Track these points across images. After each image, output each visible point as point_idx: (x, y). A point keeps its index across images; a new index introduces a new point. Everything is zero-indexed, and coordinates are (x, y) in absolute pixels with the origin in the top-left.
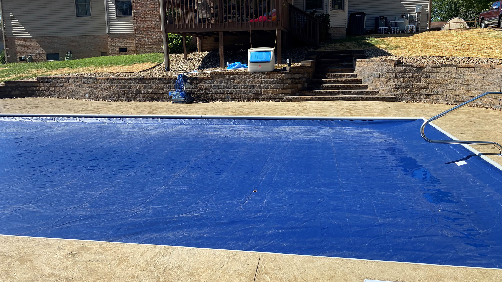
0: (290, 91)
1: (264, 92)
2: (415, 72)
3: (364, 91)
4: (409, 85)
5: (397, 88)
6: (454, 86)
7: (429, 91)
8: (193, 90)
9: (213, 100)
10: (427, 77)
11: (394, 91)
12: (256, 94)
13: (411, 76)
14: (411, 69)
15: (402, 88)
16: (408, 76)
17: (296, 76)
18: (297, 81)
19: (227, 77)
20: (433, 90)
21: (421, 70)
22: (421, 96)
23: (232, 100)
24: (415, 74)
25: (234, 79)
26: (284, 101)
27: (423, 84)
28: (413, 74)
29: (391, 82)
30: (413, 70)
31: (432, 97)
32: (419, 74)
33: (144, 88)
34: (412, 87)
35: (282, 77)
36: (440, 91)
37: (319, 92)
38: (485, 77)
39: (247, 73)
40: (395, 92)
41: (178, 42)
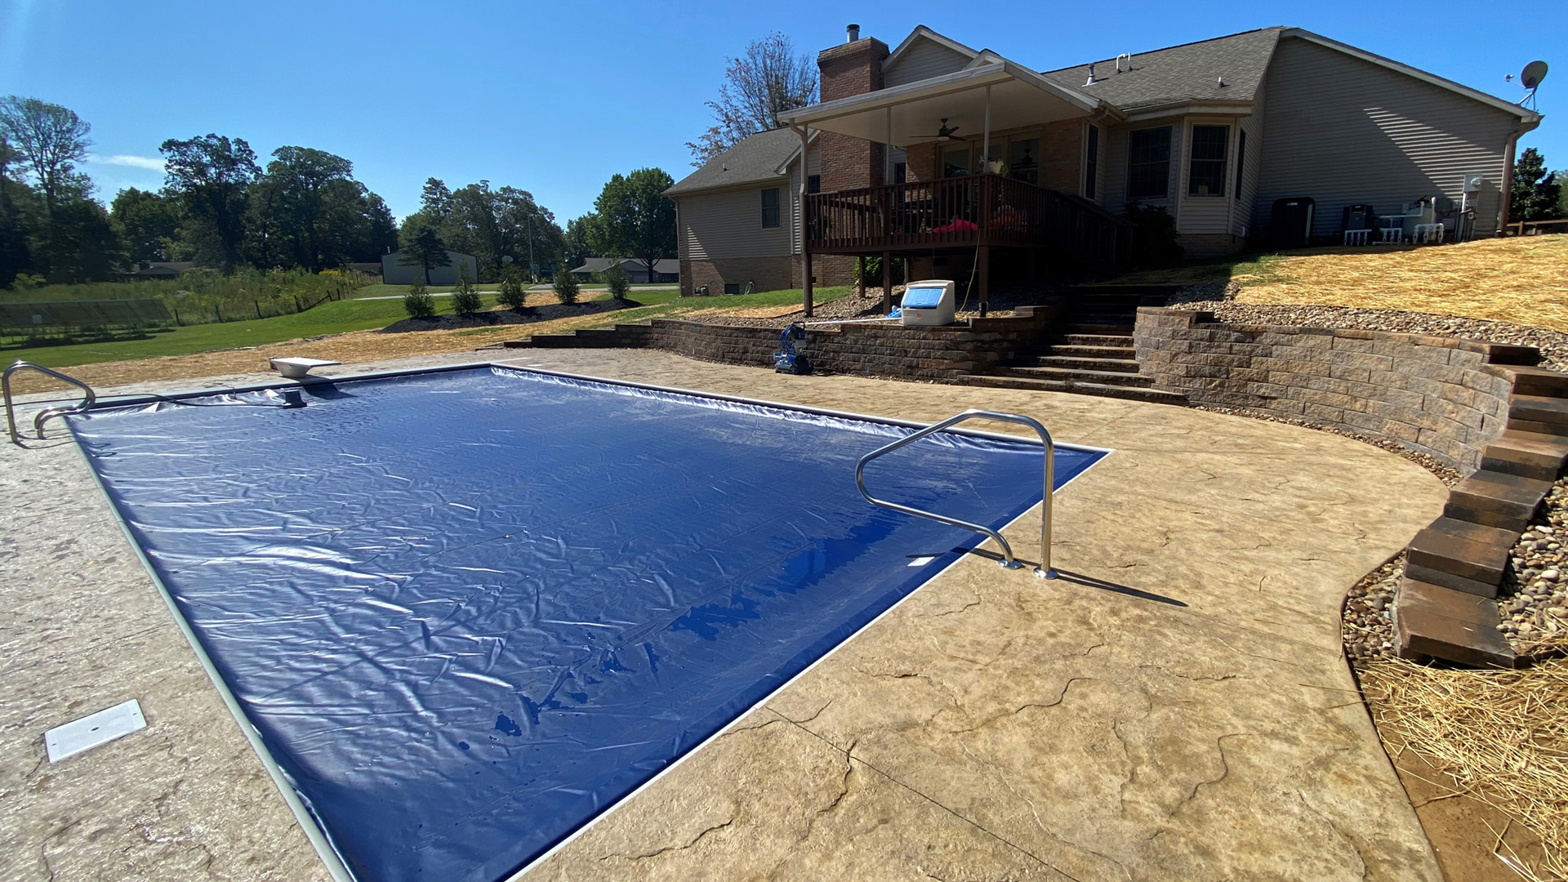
0: (970, 364)
1: (923, 364)
2: (1237, 341)
3: (1122, 378)
4: (1219, 371)
5: (1191, 375)
6: (1324, 382)
7: (1267, 389)
8: (816, 352)
9: (843, 372)
10: (1266, 356)
11: (1185, 382)
12: (910, 367)
13: (1227, 350)
14: (1229, 336)
15: (1201, 376)
16: (1218, 350)
17: (986, 337)
18: (987, 346)
19: (866, 333)
20: (1277, 387)
21: (1254, 339)
22: (1246, 398)
23: (872, 374)
24: (1236, 347)
25: (876, 337)
26: (956, 384)
27: (1253, 370)
28: (1231, 347)
29: (1179, 360)
30: (1233, 338)
31: (1274, 404)
32: (1247, 347)
33: (754, 345)
34: (1225, 376)
35: (956, 338)
36: (1291, 391)
37: (1029, 371)
38: (1394, 366)
39: (897, 328)
40: (1187, 385)
41: (873, 267)
